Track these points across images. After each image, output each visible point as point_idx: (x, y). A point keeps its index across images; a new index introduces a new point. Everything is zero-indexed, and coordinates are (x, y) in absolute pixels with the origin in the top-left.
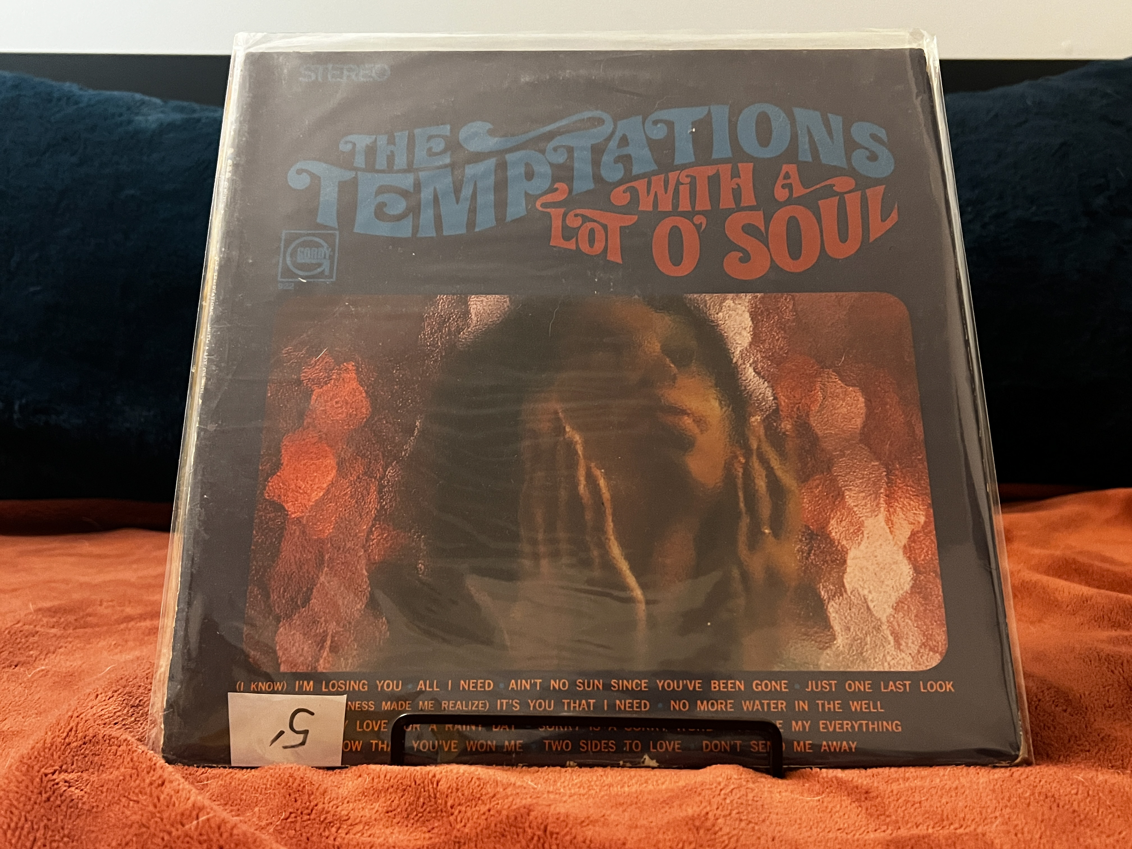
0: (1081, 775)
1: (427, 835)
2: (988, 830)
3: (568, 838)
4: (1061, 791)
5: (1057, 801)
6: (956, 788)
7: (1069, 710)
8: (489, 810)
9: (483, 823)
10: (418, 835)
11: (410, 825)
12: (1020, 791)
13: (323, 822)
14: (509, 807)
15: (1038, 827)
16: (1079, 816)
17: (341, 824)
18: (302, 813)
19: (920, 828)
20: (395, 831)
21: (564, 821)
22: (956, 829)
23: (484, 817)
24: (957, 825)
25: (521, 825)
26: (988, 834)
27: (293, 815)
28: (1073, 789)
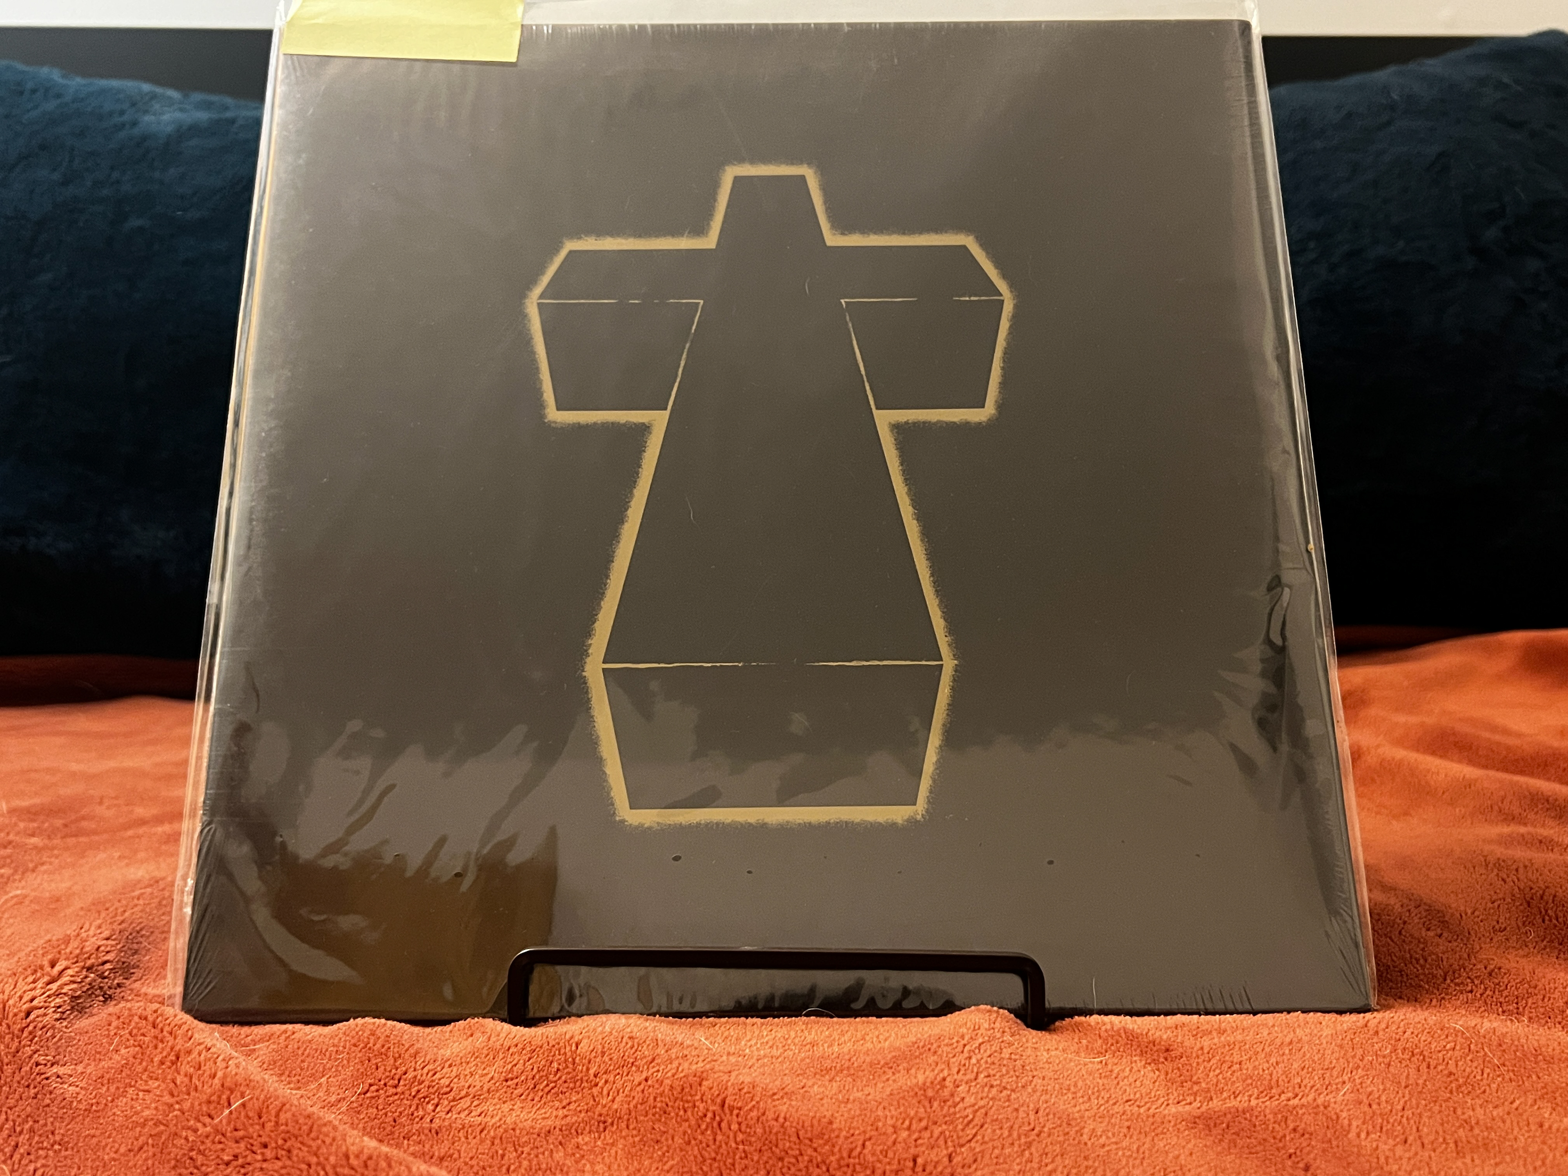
0: (1460, 1023)
1: (561, 1113)
2: (1333, 1100)
3: (754, 1114)
4: (1433, 1046)
5: (1427, 1059)
6: (1291, 1043)
7: (1445, 934)
8: (646, 1080)
9: (638, 1097)
10: (547, 1111)
11: (537, 1099)
12: (1376, 1047)
13: (414, 1097)
14: (673, 1076)
15: (1400, 1094)
16: (1457, 1080)
17: (440, 1099)
18: (385, 1085)
19: (1239, 1099)
20: (515, 1107)
21: (749, 1093)
22: (1289, 1100)
23: (639, 1089)
24: (1290, 1095)
25: (689, 1098)
26: (1332, 1105)
27: (373, 1088)
28: (1449, 1043)
